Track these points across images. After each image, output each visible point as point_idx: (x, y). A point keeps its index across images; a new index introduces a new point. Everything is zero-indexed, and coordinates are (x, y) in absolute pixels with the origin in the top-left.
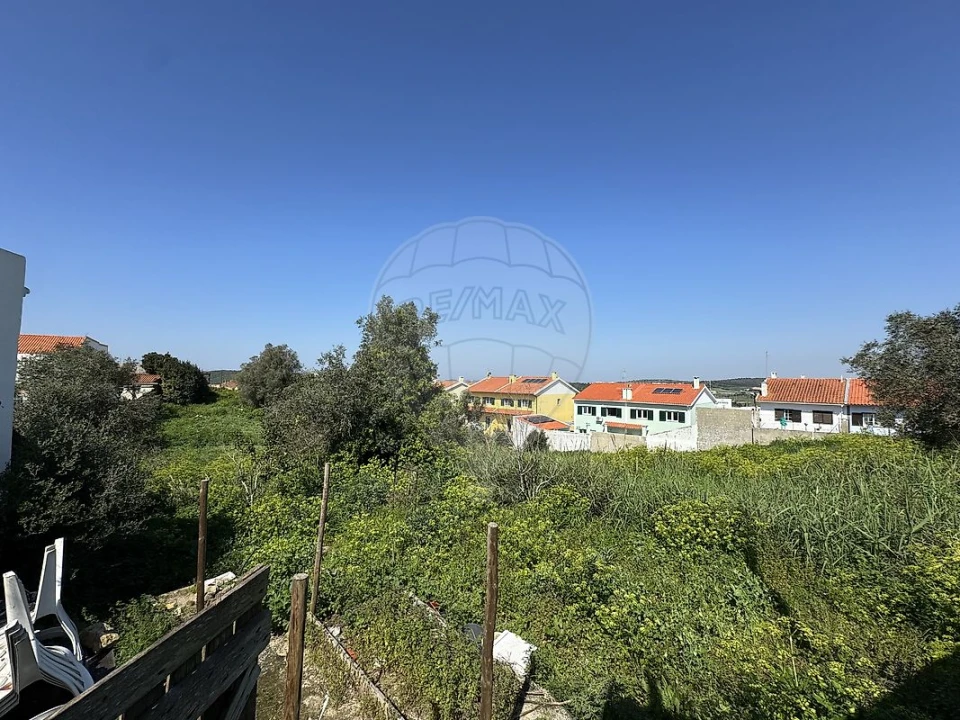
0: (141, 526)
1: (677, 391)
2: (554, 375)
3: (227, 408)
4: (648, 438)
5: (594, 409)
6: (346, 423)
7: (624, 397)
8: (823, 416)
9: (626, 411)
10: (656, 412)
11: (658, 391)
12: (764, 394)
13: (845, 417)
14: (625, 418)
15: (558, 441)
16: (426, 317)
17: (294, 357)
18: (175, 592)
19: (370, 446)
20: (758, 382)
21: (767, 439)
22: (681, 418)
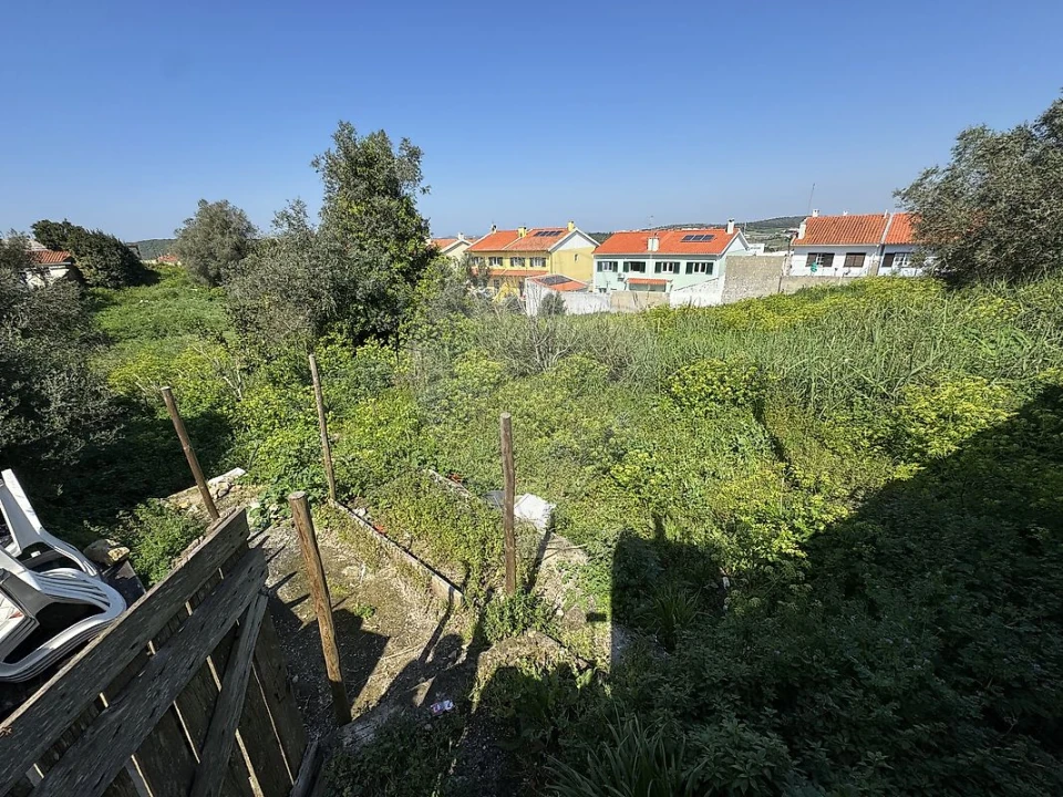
0: (117, 435)
1: (709, 238)
2: (570, 225)
3: (176, 289)
4: (672, 294)
5: (616, 264)
6: (328, 302)
7: (650, 249)
8: (855, 258)
9: (650, 264)
10: (683, 264)
11: (687, 238)
12: (800, 237)
13: (877, 258)
14: (650, 273)
15: (575, 304)
16: (405, 153)
17: (241, 217)
18: (185, 492)
19: (364, 325)
20: (795, 222)
21: (794, 287)
22: (709, 269)
